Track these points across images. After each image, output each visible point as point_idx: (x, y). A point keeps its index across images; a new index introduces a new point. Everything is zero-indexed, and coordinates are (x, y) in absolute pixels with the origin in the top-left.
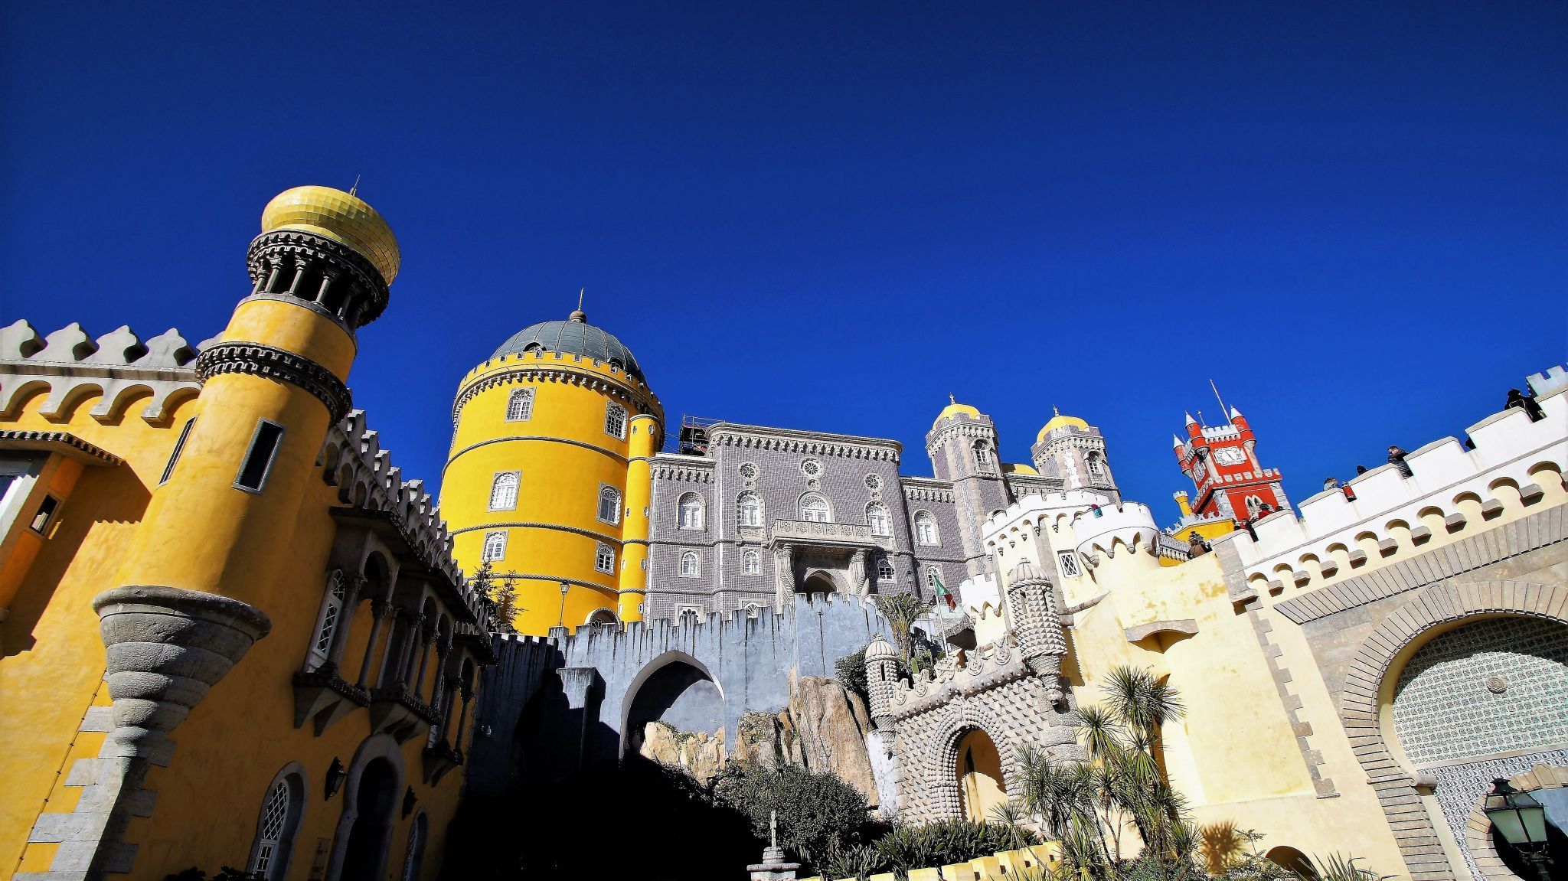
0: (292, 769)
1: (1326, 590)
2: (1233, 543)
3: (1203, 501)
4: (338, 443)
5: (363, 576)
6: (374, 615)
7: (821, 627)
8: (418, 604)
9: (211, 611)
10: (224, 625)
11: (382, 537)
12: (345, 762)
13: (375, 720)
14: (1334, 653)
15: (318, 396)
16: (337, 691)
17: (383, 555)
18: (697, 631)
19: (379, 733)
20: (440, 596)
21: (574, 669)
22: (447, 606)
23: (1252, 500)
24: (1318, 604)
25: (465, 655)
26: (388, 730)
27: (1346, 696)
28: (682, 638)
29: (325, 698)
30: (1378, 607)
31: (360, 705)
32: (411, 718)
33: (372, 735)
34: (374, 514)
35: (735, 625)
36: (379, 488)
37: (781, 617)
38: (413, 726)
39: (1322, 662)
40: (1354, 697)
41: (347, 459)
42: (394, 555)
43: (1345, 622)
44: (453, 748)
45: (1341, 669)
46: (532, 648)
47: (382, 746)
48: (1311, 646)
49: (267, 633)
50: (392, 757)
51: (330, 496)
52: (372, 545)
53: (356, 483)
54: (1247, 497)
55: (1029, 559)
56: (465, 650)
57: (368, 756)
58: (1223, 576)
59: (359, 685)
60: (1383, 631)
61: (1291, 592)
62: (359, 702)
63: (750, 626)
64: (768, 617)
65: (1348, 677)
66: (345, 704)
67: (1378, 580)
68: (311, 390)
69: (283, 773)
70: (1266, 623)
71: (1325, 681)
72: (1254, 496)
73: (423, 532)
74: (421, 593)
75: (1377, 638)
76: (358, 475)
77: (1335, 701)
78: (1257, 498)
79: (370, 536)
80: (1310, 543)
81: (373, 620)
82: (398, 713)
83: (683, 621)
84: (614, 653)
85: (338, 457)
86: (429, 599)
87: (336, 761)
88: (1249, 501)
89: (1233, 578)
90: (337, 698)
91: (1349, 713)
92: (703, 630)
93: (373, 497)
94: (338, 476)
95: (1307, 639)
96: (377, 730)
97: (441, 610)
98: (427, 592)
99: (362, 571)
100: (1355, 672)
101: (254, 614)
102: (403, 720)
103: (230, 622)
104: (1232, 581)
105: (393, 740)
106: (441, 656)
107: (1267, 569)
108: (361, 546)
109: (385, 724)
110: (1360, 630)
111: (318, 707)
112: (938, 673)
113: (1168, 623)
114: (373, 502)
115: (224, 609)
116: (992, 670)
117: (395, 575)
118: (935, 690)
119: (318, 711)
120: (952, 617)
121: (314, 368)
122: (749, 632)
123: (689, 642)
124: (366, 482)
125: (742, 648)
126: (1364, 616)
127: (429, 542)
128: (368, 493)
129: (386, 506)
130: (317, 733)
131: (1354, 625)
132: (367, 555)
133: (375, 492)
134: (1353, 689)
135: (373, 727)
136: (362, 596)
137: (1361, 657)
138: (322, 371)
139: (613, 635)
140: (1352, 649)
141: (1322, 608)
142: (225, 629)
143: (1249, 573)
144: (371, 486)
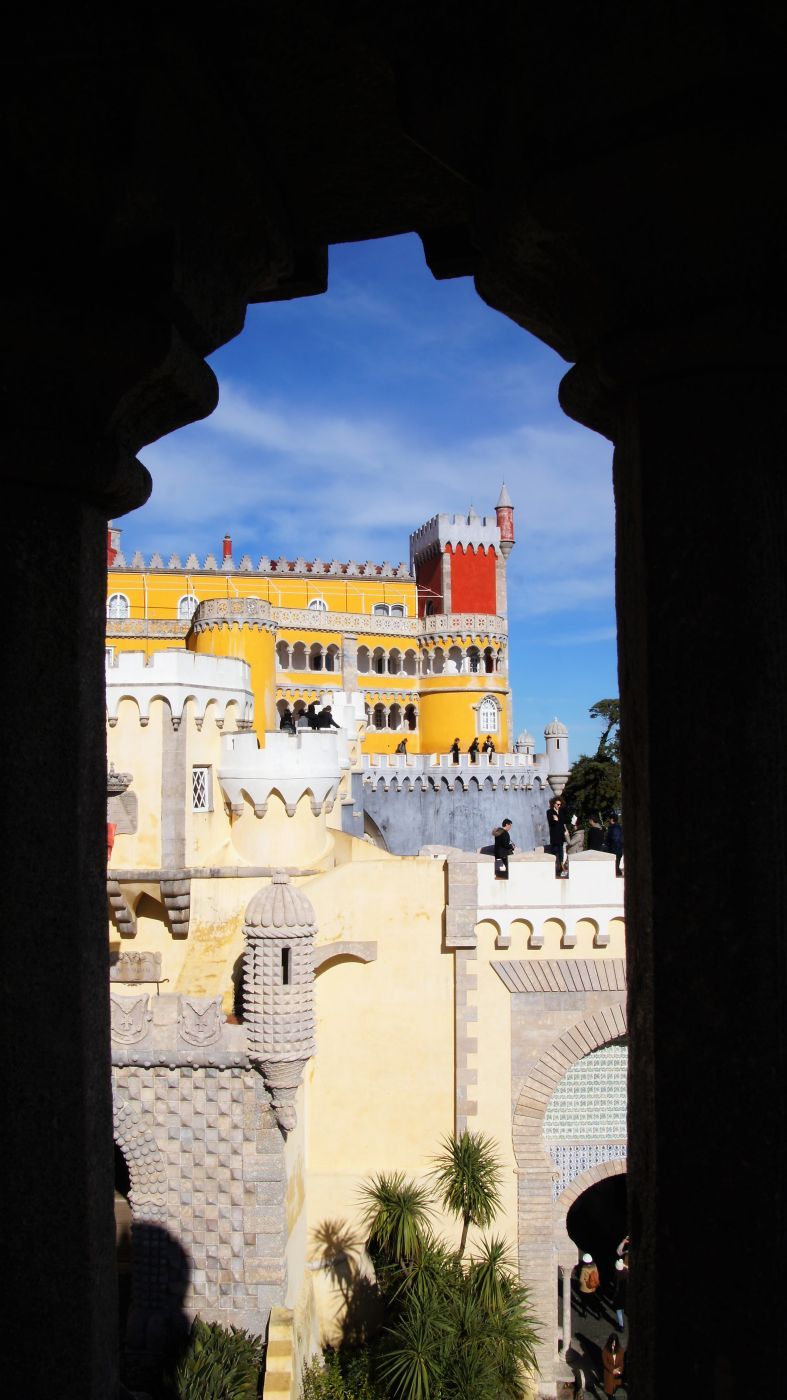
1: (555, 965)
2: (476, 871)
14: (534, 1034)
24: (541, 977)
27: (529, 1082)
30: (596, 997)
39: (517, 1039)
40: (536, 1085)
43: (559, 1005)
45: (534, 1053)
48: (513, 1020)
60: (592, 1025)
61: (518, 952)
65: (539, 1063)
67: (610, 971)
70: (472, 980)
71: (512, 1061)
75: (583, 1030)
77: (514, 1084)
80: (564, 907)
89: (460, 916)
91: (524, 1101)
95: (512, 1011)
100: (547, 1059)
104: (457, 919)
107: (504, 918)
110: (570, 1017)
126: (581, 1003)
131: (565, 1010)
134: (539, 1076)
137: (560, 1045)
140: (553, 1034)
141: (544, 983)
143: (482, 915)
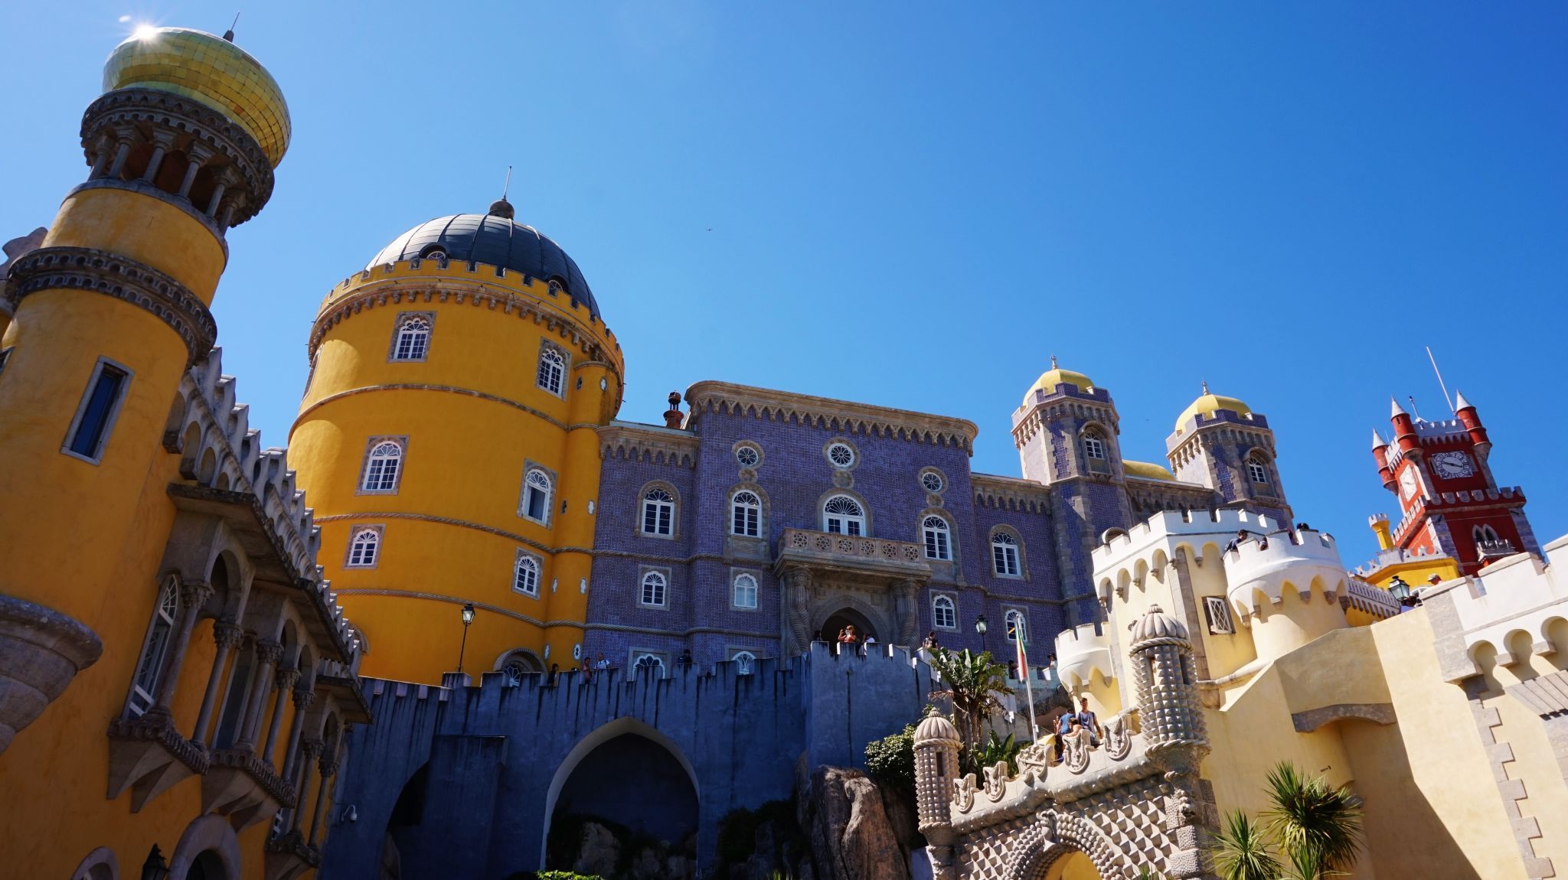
0: (101, 857)
2: (1452, 596)
3: (1412, 529)
4: (186, 392)
5: (210, 587)
6: (218, 642)
7: (849, 693)
8: (275, 630)
9: (27, 627)
10: (43, 647)
11: (238, 531)
12: (167, 853)
13: (208, 794)
15: (177, 328)
16: (169, 749)
17: (235, 557)
18: (663, 691)
19: (211, 813)
20: (304, 618)
21: (478, 738)
22: (312, 634)
23: (1483, 531)
25: (329, 707)
26: (223, 811)
28: (639, 699)
29: (153, 757)
31: (195, 771)
32: (257, 794)
33: (202, 815)
34: (223, 495)
35: (720, 683)
36: (232, 459)
37: (788, 675)
38: (257, 807)
41: (195, 415)
42: (251, 558)
44: (306, 842)
46: (418, 703)
47: (215, 833)
49: (95, 661)
50: (228, 851)
51: (170, 468)
52: (221, 542)
53: (204, 450)
54: (1476, 527)
55: (1160, 606)
56: (329, 700)
57: (196, 846)
58: (1435, 643)
59: (193, 741)
62: (194, 767)
63: (742, 687)
64: (769, 675)
66: (177, 768)
68: (168, 320)
69: (89, 863)
72: (1485, 526)
73: (283, 525)
74: (278, 615)
76: (207, 439)
78: (1490, 528)
79: (221, 528)
80: (1558, 603)
81: (215, 650)
82: (241, 786)
83: (642, 674)
84: (538, 717)
85: (184, 413)
86: (289, 622)
87: (155, 850)
88: (1478, 533)
89: (1449, 647)
90: (166, 758)
92: (672, 689)
93: (223, 471)
94: (182, 438)
96: (210, 810)
97: (302, 639)
98: (287, 612)
99: (208, 578)
101: (83, 634)
102: (245, 797)
103: (51, 643)
104: (1447, 651)
105: (229, 826)
106: (298, 707)
108: (208, 543)
109: (221, 801)
111: (140, 770)
112: (1022, 767)
113: (1354, 708)
114: (224, 478)
115: (46, 624)
116: (1102, 763)
117: (247, 585)
118: (1016, 791)
119: (140, 776)
120: (1041, 687)
121: (175, 289)
122: (741, 695)
123: (651, 705)
124: (217, 448)
125: (728, 719)
127: (289, 539)
128: (219, 465)
129: (239, 483)
130: (135, 808)
132: (215, 555)
133: (226, 464)
135: (206, 803)
136: (203, 614)
138: (184, 293)
139: (537, 690)
142: (44, 653)
143: (1471, 640)
144: (222, 455)
